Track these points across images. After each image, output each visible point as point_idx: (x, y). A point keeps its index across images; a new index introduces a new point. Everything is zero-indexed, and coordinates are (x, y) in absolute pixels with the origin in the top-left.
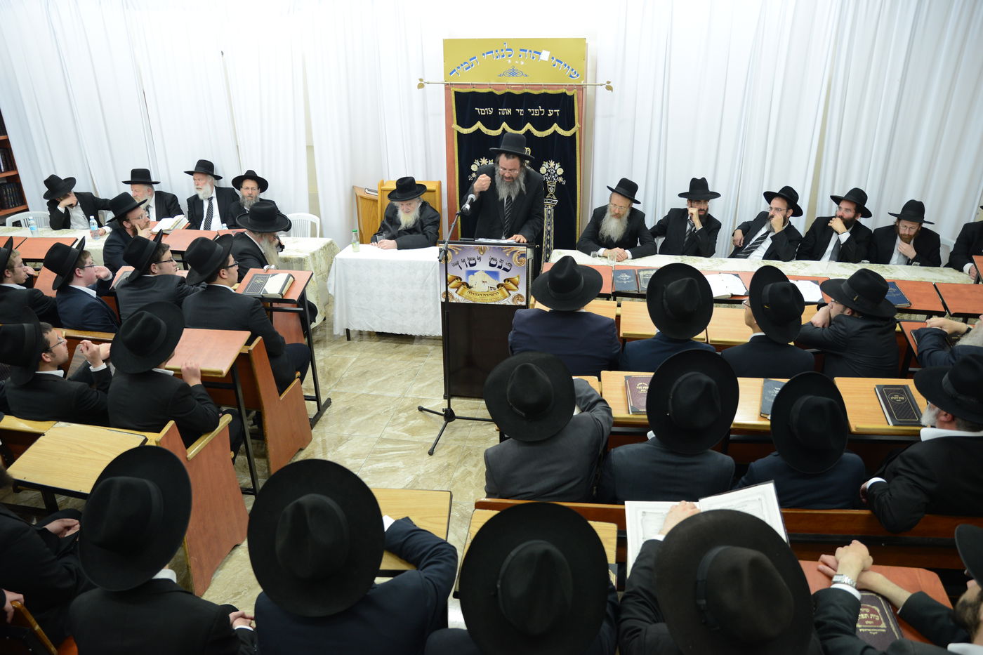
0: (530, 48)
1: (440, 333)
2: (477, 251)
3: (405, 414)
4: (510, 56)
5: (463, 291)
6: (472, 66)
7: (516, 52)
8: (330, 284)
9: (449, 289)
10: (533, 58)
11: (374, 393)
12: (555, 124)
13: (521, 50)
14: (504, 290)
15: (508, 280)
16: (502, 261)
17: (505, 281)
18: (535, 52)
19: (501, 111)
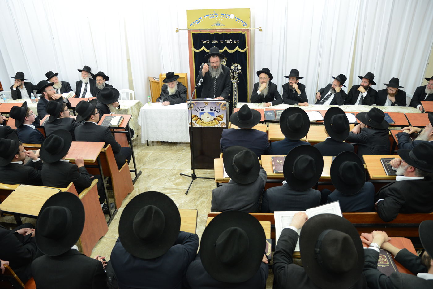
0: (225, 13)
1: (189, 141)
2: (204, 104)
3: (175, 177)
4: (216, 17)
5: (198, 121)
6: (200, 21)
7: (219, 15)
8: (139, 121)
9: (192, 121)
10: (227, 17)
11: (160, 168)
12: (237, 47)
13: (221, 14)
14: (217, 121)
15: (218, 116)
16: (215, 108)
18: (227, 15)
19: (213, 42)
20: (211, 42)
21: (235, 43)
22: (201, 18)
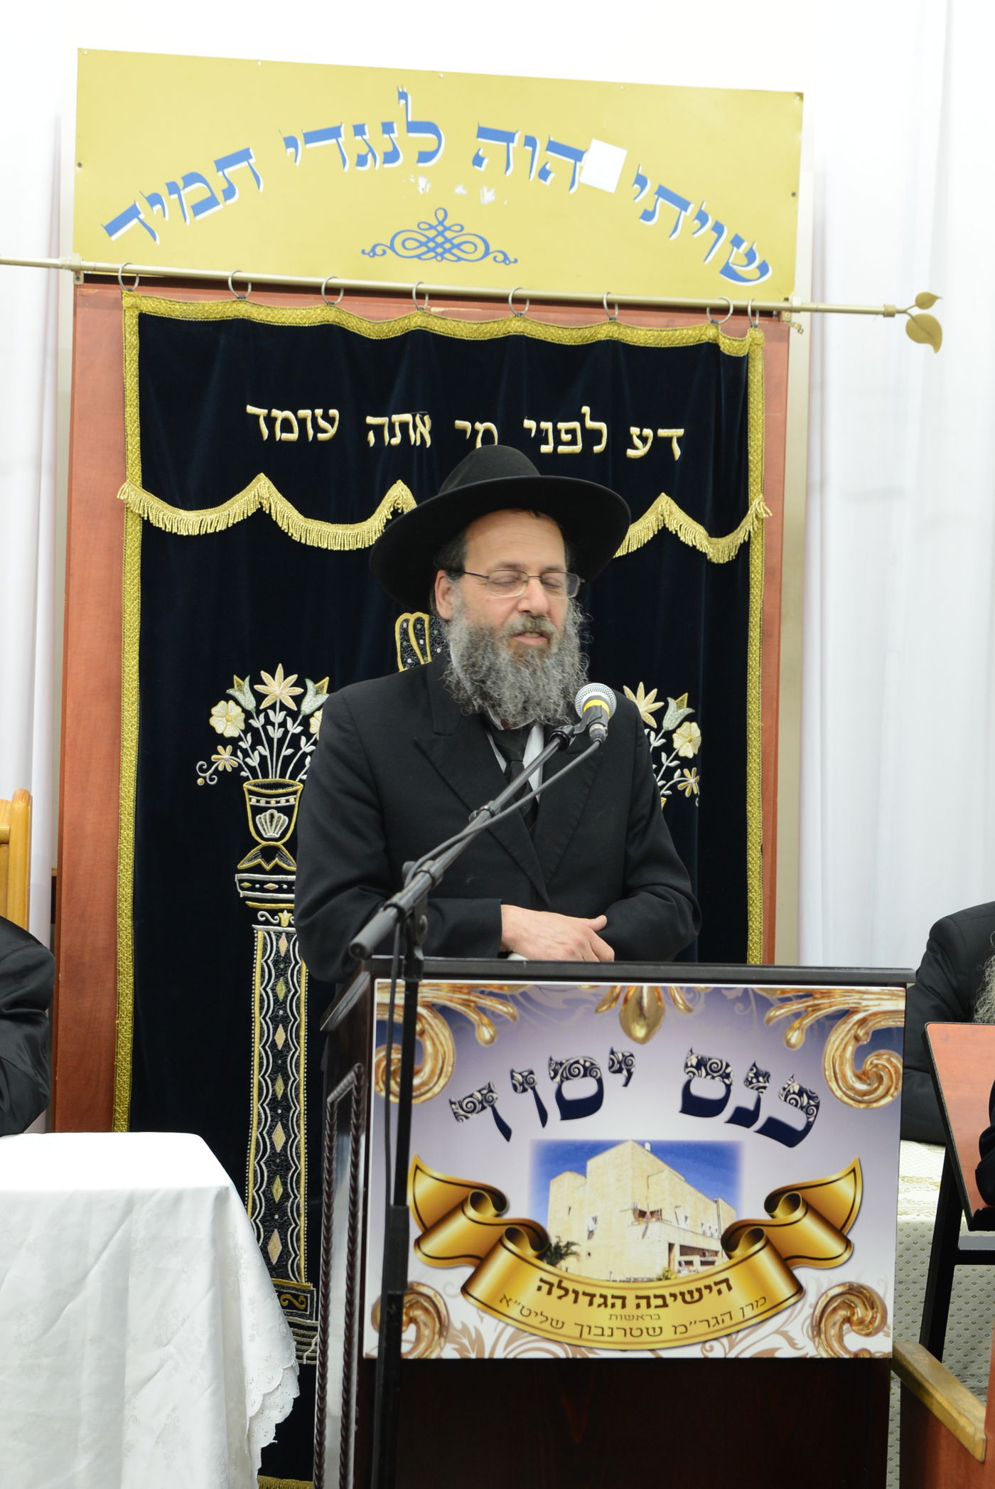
2: (610, 1019)
4: (425, 157)
5: (509, 1278)
6: (229, 192)
7: (456, 141)
12: (668, 499)
13: (484, 133)
14: (765, 1261)
15: (789, 1198)
16: (758, 1077)
17: (771, 1204)
18: (553, 147)
19: (378, 430)
20: (353, 428)
21: (638, 451)
22: (244, 155)
